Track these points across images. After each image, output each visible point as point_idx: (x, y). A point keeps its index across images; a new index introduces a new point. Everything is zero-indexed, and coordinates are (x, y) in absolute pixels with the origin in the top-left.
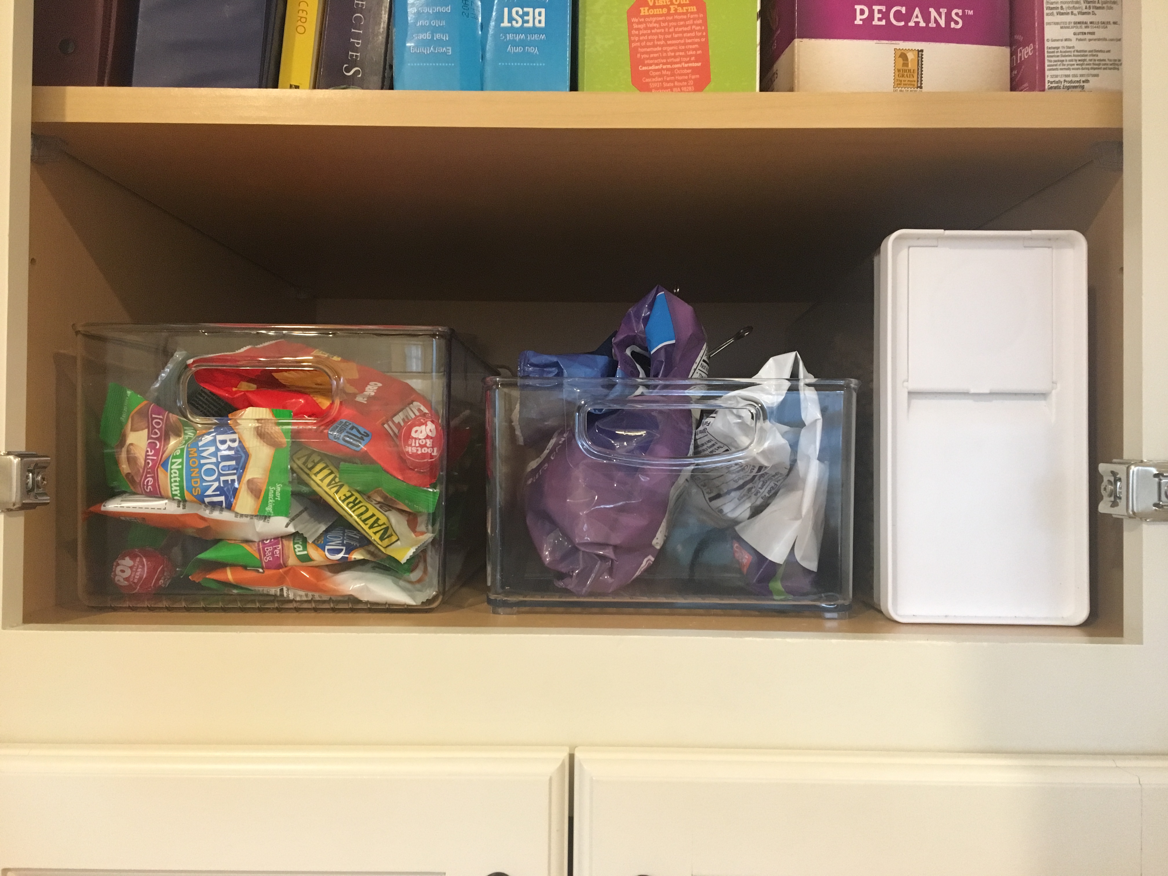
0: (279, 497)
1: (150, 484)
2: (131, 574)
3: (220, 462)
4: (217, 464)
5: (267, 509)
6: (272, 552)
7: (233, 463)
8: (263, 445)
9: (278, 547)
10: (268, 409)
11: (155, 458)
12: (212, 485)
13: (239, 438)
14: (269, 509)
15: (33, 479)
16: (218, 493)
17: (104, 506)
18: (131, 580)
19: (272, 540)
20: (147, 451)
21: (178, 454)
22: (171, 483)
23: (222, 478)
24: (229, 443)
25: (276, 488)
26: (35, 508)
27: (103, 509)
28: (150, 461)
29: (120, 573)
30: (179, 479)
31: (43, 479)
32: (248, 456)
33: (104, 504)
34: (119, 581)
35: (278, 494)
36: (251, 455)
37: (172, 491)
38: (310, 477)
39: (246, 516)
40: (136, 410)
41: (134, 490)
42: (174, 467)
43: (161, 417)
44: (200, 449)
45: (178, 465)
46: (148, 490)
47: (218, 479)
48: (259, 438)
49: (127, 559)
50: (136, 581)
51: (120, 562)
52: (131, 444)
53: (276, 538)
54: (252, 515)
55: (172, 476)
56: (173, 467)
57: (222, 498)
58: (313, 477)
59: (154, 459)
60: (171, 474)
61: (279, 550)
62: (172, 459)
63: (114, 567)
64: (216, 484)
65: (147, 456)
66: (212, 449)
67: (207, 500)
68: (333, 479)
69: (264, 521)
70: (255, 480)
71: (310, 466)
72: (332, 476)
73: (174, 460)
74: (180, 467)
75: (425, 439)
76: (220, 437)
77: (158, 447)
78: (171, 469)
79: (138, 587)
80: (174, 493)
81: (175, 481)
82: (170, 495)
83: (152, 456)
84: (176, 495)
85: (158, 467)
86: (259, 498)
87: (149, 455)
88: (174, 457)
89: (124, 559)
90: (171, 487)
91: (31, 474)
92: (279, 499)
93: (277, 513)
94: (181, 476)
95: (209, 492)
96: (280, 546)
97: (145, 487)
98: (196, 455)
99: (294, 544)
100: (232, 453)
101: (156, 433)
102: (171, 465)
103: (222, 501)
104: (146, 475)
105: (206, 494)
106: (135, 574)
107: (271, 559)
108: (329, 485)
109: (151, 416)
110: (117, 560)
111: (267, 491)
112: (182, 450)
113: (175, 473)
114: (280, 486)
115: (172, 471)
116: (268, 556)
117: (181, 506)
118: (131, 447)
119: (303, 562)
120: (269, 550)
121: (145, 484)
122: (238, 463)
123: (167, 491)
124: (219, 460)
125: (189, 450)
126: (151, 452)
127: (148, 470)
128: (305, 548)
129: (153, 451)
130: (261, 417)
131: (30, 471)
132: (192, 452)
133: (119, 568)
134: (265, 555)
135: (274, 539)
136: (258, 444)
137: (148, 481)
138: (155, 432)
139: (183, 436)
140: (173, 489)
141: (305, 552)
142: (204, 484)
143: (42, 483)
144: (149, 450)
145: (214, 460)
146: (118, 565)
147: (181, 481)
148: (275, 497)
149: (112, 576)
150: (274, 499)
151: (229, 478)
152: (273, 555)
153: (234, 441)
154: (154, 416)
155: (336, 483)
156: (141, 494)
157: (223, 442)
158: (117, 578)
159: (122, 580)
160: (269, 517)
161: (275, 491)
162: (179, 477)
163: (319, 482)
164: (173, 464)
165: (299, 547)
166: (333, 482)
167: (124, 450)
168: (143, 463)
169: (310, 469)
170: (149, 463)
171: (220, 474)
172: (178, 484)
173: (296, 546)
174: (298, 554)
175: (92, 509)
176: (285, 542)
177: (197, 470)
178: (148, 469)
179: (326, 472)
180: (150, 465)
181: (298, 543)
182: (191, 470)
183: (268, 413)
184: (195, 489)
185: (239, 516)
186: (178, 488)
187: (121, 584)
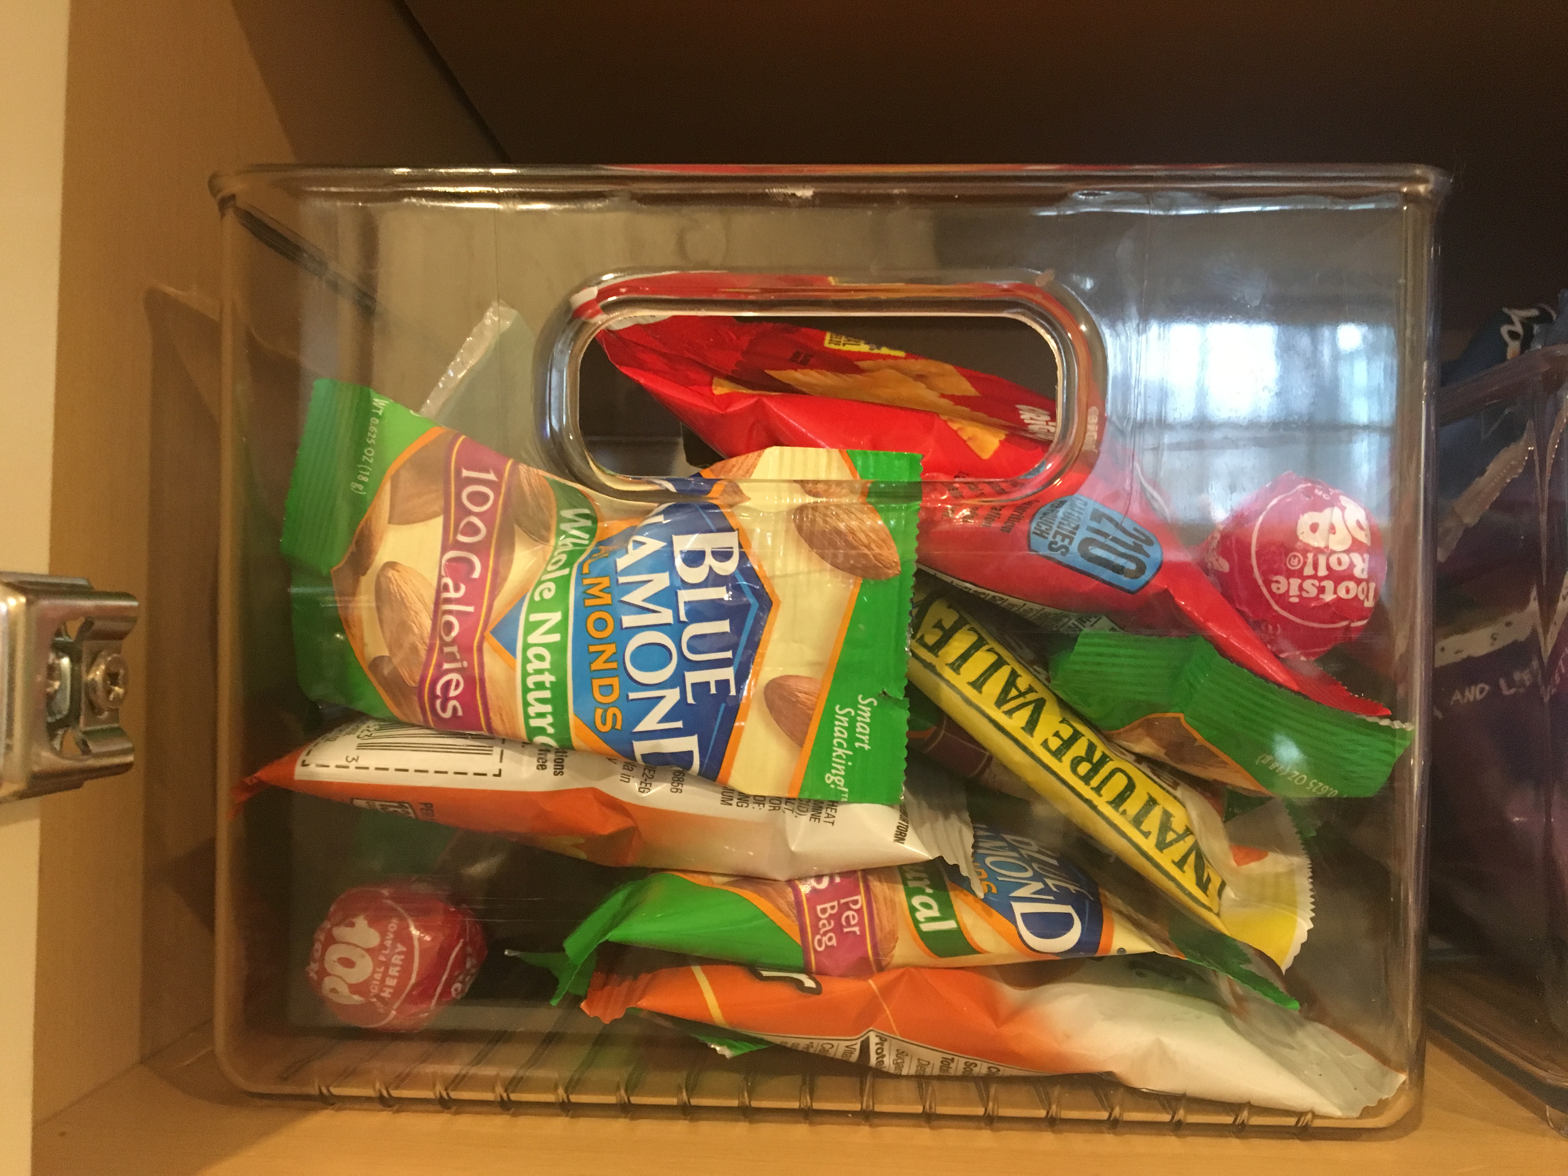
0: (866, 738)
1: (453, 693)
2: (374, 972)
3: (685, 624)
4: (675, 629)
5: (829, 778)
6: (836, 917)
7: (724, 626)
8: (822, 571)
9: (856, 902)
10: (835, 452)
11: (471, 609)
12: (661, 698)
13: (740, 546)
14: (836, 778)
15: (76, 676)
16: (679, 724)
17: (304, 764)
18: (375, 991)
19: (838, 880)
20: (442, 588)
21: (548, 595)
22: (526, 690)
23: (692, 677)
24: (709, 560)
25: (856, 709)
26: (78, 785)
27: (300, 773)
28: (452, 619)
29: (340, 970)
30: (553, 678)
31: (112, 677)
32: (770, 603)
33: (303, 757)
34: (334, 990)
35: (863, 729)
36: (779, 602)
37: (527, 717)
38: (940, 676)
39: (760, 800)
40: (406, 456)
41: (396, 712)
42: (535, 637)
43: (491, 476)
44: (622, 580)
45: (550, 632)
46: (448, 714)
47: (677, 680)
48: (805, 546)
49: (361, 922)
50: (386, 994)
51: (340, 932)
52: (391, 565)
53: (849, 874)
54: (779, 799)
55: (530, 668)
56: (532, 639)
57: (690, 743)
58: (948, 673)
59: (467, 614)
60: (526, 661)
61: (859, 911)
62: (529, 613)
63: (318, 946)
64: (672, 696)
65: (438, 602)
66: (661, 581)
67: (641, 748)
68: (1011, 682)
69: (815, 817)
70: (791, 683)
71: (931, 640)
72: (1003, 674)
73: (534, 617)
74: (556, 637)
75: (1347, 552)
76: (685, 543)
77: (476, 575)
78: (527, 647)
79: (394, 1013)
80: (534, 723)
81: (540, 686)
82: (523, 733)
83: (458, 601)
84: (541, 731)
85: (482, 638)
86: (801, 744)
87: (448, 601)
88: (535, 607)
89: (352, 925)
90: (526, 704)
91: (65, 662)
92: (867, 747)
93: (860, 795)
94: (557, 668)
95: (650, 722)
96: (861, 898)
97: (438, 703)
98: (607, 599)
99: (910, 894)
100: (723, 594)
101: (472, 530)
102: (527, 633)
103: (691, 753)
104: (439, 665)
105: (640, 728)
106: (385, 974)
107: (834, 942)
108: (1000, 702)
109: (458, 472)
110: (327, 925)
111: (829, 717)
112: (562, 583)
113: (540, 658)
114: (870, 705)
115: (531, 653)
116: (825, 933)
117: (550, 765)
118: (391, 573)
119: (940, 954)
120: (830, 911)
121: (438, 692)
122: (737, 628)
123: (513, 717)
124: (683, 617)
125: (587, 581)
126: (457, 589)
127: (447, 650)
128: (947, 911)
129: (463, 588)
130: (810, 477)
131: (61, 649)
132: (594, 591)
133: (334, 954)
134: (815, 930)
135: (842, 874)
136: (803, 567)
137: (448, 684)
138: (471, 525)
139: (553, 542)
140: (532, 711)
141: (950, 925)
142: (632, 696)
143: (109, 692)
144: (449, 581)
145: (666, 616)
146: (331, 940)
147: (558, 688)
148: (852, 739)
149: (312, 974)
150: (851, 747)
151: (712, 676)
152: (838, 929)
153: (723, 555)
154: (465, 473)
155: (1021, 694)
156: (420, 727)
157: (694, 558)
158: (328, 983)
159: (344, 990)
160: (833, 804)
161: (853, 721)
162: (551, 671)
163: (970, 692)
164: (532, 627)
165: (927, 906)
166: (1014, 692)
167: (367, 582)
168: (427, 623)
169: (935, 649)
170: (449, 626)
171: (686, 665)
172: (547, 694)
173: (916, 901)
174: (926, 927)
175: (263, 774)
176: (879, 888)
177: (610, 649)
178: (444, 644)
179: (982, 660)
180: (454, 634)
181: (921, 892)
182: (592, 649)
183: (835, 464)
184: (606, 711)
185: (735, 801)
186: (548, 708)
187: (344, 1001)
